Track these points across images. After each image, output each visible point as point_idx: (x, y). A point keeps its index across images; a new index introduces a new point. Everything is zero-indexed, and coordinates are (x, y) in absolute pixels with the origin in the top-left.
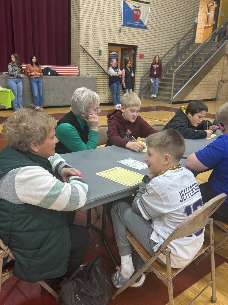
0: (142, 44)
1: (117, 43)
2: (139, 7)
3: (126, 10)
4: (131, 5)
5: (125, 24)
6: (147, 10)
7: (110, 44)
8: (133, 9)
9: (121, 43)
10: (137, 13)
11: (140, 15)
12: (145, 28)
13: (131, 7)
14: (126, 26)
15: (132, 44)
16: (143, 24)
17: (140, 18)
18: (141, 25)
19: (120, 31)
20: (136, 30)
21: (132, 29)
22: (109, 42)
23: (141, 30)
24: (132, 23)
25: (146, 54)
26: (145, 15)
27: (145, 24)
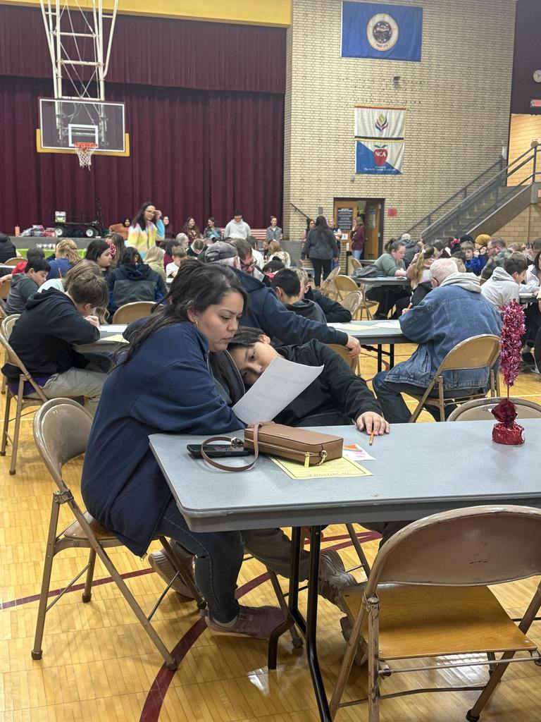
0: (392, 195)
1: (349, 197)
2: (384, 146)
3: (362, 153)
4: (370, 145)
5: (360, 171)
6: (399, 149)
7: (336, 199)
8: (373, 151)
9: (355, 197)
10: (381, 154)
11: (386, 157)
12: (398, 172)
13: (370, 148)
14: (362, 173)
15: (375, 197)
16: (393, 168)
17: (388, 160)
18: (390, 170)
19: (353, 181)
20: (381, 177)
21: (372, 176)
22: (335, 196)
23: (389, 177)
24: (373, 167)
25: (402, 209)
26: (395, 156)
27: (396, 167)
